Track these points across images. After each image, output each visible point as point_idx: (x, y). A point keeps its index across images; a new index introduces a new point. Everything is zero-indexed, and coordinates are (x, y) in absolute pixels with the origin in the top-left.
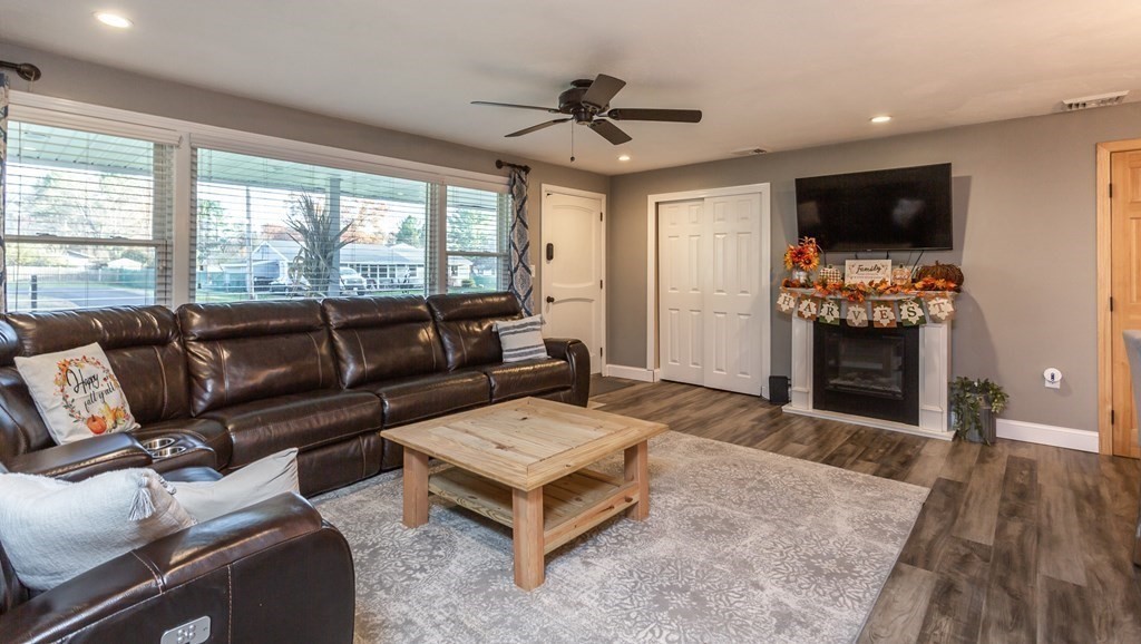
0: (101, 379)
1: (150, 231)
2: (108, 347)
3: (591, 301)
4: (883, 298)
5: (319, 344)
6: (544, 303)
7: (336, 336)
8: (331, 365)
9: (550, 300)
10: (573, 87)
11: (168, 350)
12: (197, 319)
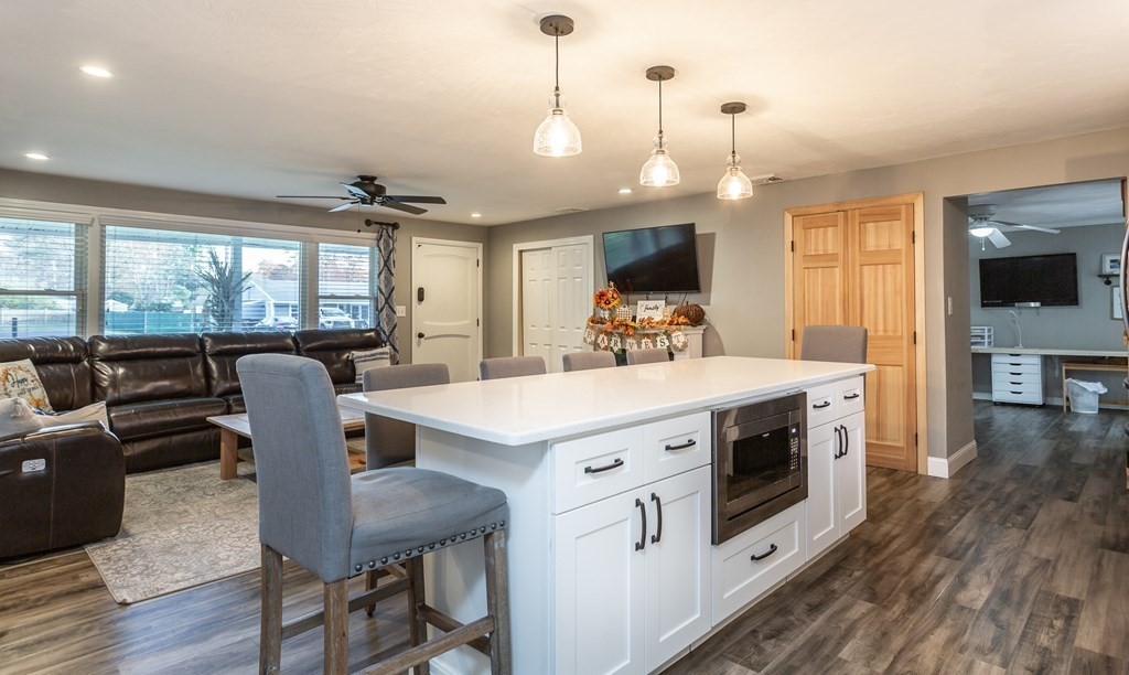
0: (29, 381)
1: (72, 285)
2: (37, 363)
3: (468, 337)
4: (646, 332)
5: (195, 366)
6: (415, 339)
7: (210, 361)
8: (203, 381)
9: (421, 336)
10: (359, 180)
11: (80, 366)
12: (102, 347)
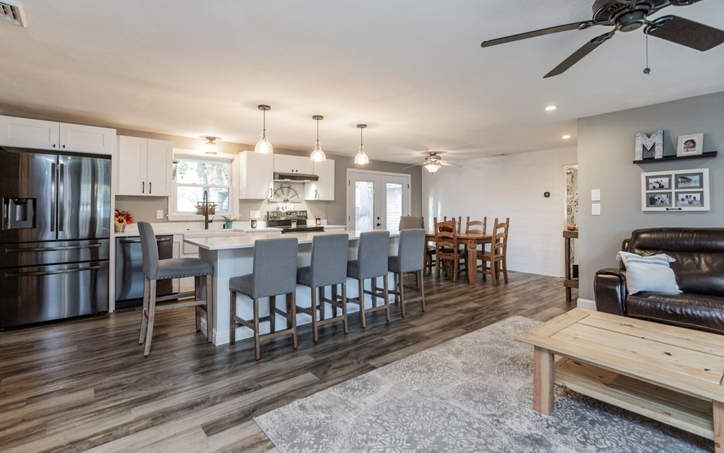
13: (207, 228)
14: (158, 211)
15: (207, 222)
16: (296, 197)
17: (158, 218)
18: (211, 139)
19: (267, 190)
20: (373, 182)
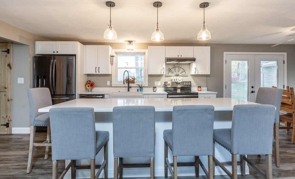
13: (129, 91)
14: (108, 82)
15: (129, 87)
16: (184, 73)
17: (108, 85)
18: (130, 42)
19: (161, 69)
20: (248, 60)
